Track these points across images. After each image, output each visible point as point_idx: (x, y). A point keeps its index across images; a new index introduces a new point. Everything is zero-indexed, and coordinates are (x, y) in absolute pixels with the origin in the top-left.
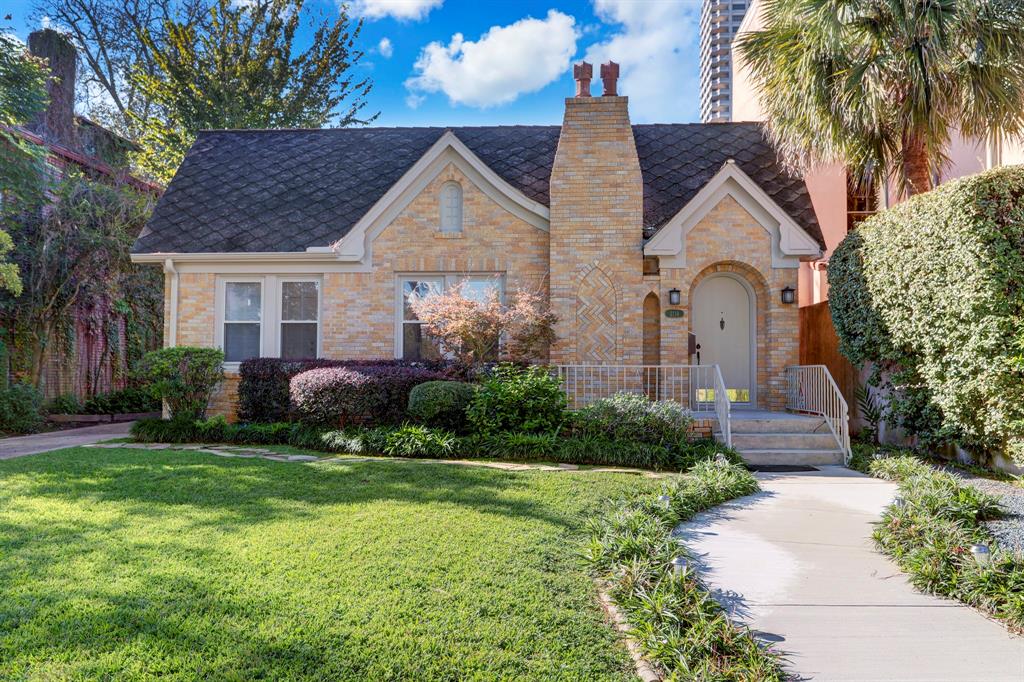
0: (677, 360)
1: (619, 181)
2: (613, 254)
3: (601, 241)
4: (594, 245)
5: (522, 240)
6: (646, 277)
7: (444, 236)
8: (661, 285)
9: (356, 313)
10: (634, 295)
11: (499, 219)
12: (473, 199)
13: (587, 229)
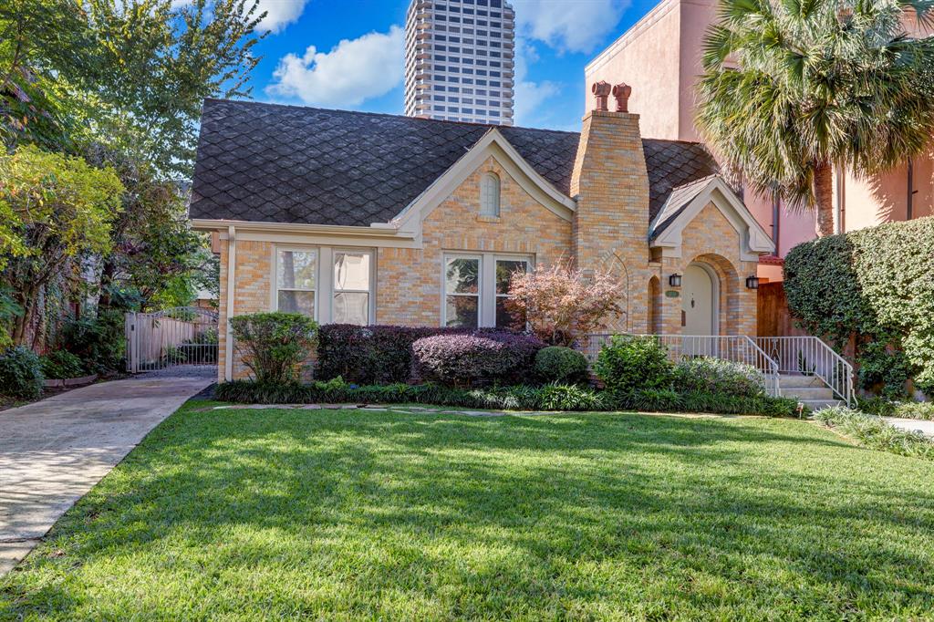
0: (674, 331)
1: (631, 184)
2: (626, 244)
3: (617, 232)
4: (612, 235)
5: (548, 227)
6: (651, 264)
7: (485, 220)
8: (663, 270)
9: (408, 285)
10: (641, 277)
11: (530, 209)
12: (509, 189)
13: (607, 221)
